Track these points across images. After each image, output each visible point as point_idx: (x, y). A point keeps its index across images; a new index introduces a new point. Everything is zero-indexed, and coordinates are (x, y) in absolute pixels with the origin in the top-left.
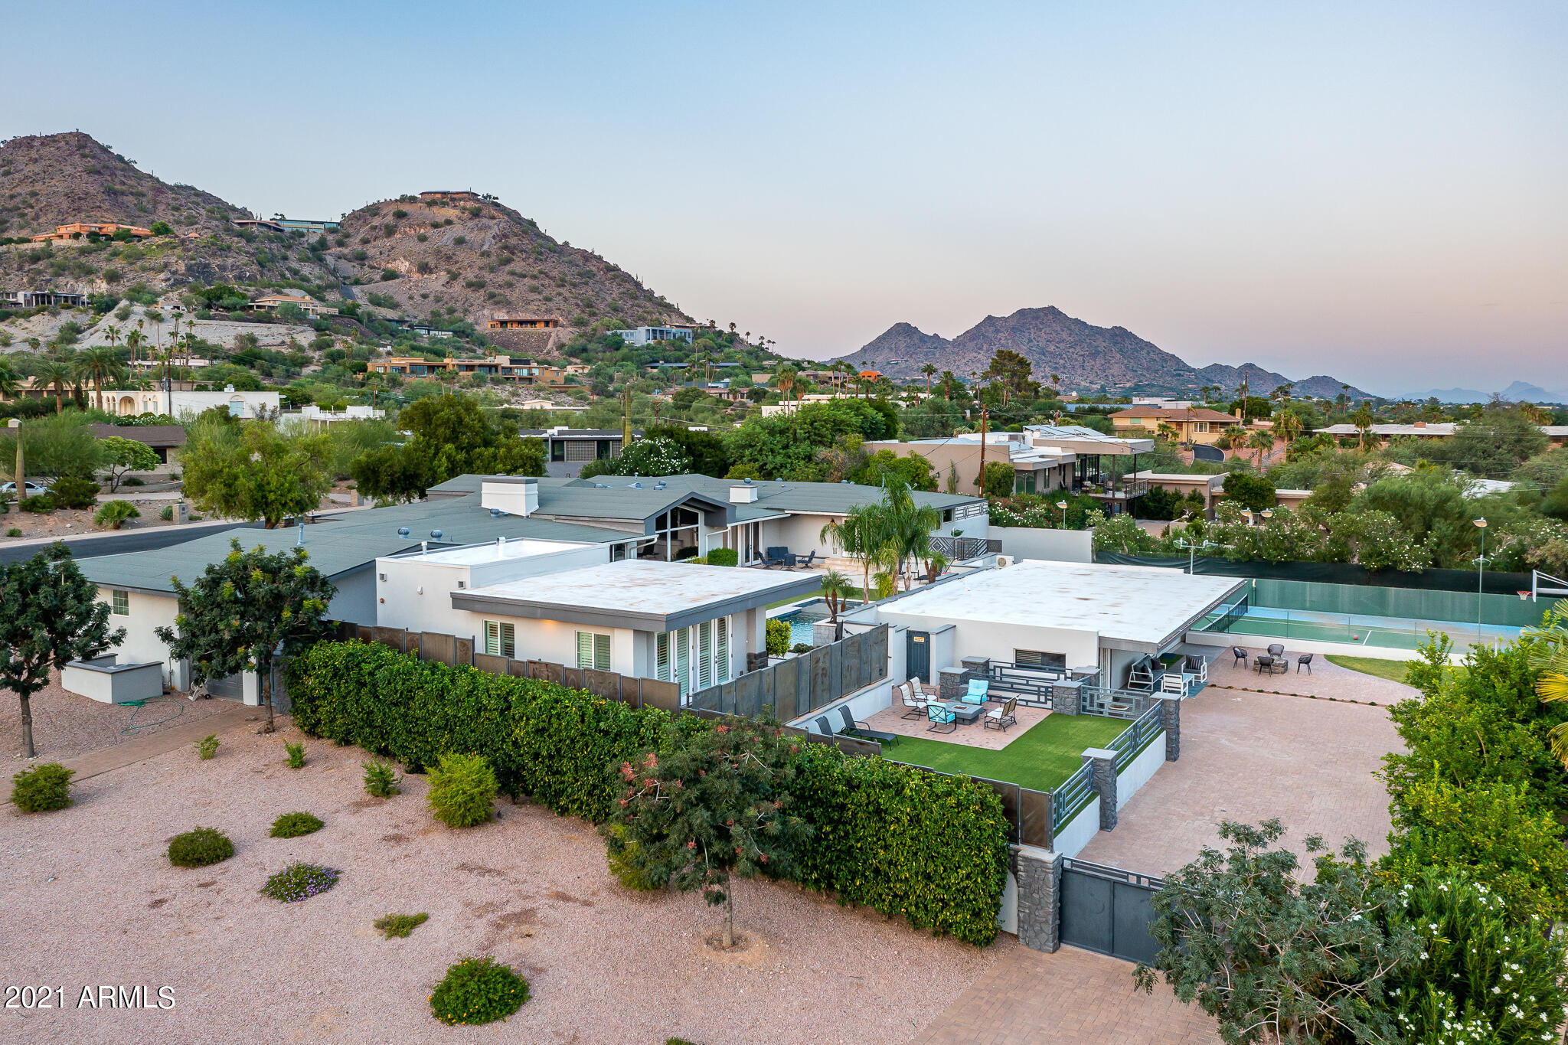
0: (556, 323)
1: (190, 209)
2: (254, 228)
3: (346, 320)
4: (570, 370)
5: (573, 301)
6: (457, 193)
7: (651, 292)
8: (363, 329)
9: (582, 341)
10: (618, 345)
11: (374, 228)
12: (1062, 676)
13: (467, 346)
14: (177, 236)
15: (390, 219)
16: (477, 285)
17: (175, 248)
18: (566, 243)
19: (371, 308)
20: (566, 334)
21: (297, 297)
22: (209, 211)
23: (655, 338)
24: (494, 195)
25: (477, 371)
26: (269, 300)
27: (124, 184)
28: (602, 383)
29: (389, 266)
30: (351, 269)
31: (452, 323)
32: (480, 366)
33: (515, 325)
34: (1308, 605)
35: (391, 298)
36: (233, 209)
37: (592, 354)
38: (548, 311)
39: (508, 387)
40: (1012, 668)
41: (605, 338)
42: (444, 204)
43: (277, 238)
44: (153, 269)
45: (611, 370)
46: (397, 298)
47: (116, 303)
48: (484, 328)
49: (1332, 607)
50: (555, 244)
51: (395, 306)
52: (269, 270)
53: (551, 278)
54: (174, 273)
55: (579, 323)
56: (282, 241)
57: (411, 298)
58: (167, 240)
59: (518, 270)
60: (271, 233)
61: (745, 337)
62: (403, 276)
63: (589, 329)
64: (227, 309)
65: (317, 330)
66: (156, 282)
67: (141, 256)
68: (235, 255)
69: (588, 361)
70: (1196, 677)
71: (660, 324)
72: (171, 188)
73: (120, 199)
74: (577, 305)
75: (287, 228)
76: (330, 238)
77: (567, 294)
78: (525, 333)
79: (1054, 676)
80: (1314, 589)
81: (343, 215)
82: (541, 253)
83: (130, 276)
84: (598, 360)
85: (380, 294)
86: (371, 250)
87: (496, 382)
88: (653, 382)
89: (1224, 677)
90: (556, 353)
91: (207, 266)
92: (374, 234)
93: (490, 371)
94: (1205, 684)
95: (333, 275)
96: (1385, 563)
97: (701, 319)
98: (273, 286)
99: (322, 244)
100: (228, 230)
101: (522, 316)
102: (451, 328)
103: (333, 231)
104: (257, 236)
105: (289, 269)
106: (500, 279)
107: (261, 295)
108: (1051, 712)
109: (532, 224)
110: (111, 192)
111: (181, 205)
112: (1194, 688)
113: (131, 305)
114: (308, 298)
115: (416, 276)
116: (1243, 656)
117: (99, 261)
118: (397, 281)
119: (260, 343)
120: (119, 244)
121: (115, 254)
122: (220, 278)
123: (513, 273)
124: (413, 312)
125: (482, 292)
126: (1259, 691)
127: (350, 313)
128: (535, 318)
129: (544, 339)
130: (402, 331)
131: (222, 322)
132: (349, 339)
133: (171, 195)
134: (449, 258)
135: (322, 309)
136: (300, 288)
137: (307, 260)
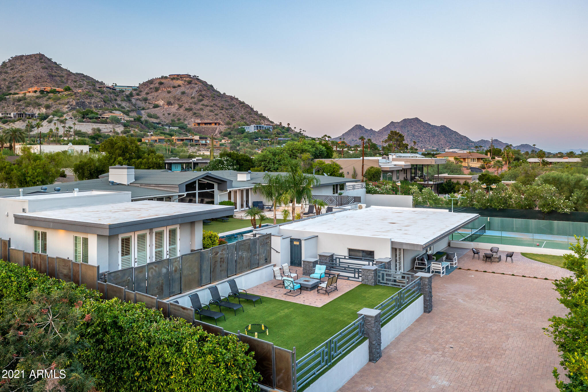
0: (219, 124)
1: (81, 82)
2: (105, 89)
3: (136, 123)
4: (223, 141)
5: (226, 115)
6: (183, 75)
7: (257, 112)
8: (143, 126)
9: (229, 130)
10: (243, 132)
11: (151, 88)
12: (371, 263)
13: (184, 133)
14: (73, 91)
15: (157, 85)
16: (189, 110)
17: (72, 96)
18: (224, 94)
19: (148, 119)
20: (223, 128)
21: (118, 114)
22: (88, 82)
23: (258, 129)
24: (197, 75)
25: (185, 141)
26: (107, 115)
27: (56, 72)
28: (234, 146)
29: (156, 103)
30: (141, 104)
31: (179, 124)
32: (186, 139)
33: (203, 125)
34: (515, 229)
35: (156, 115)
36: (98, 82)
37: (232, 135)
38: (217, 119)
39: (196, 148)
40: (345, 258)
41: (238, 129)
42: (178, 79)
43: (113, 92)
44: (63, 104)
45: (239, 142)
46: (158, 115)
47: (48, 116)
48: (191, 126)
49: (526, 230)
50: (220, 94)
51: (157, 118)
52: (108, 104)
53: (218, 107)
54: (71, 105)
55: (228, 124)
56: (115, 93)
57: (164, 115)
58: (69, 93)
59: (205, 104)
60: (111, 91)
61: (294, 129)
62: (161, 107)
63: (232, 126)
64: (90, 118)
65: (124, 126)
66: (64, 109)
67: (59, 99)
68: (95, 98)
69: (231, 138)
70: (451, 264)
71: (260, 124)
72: (74, 74)
73: (54, 78)
74: (228, 117)
75: (118, 89)
76: (134, 92)
77: (224, 113)
78: (207, 128)
79: (367, 263)
80: (518, 222)
81: (140, 84)
82: (214, 97)
83: (54, 106)
84: (235, 138)
85: (152, 113)
86: (149, 97)
87: (192, 145)
88: (255, 146)
89: (467, 264)
90: (219, 135)
91: (84, 102)
92: (151, 91)
93: (190, 141)
94: (456, 268)
95: (134, 106)
96: (551, 209)
97: (277, 122)
98: (109, 110)
99: (131, 95)
100: (95, 90)
101: (206, 121)
102: (178, 126)
103: (135, 90)
104: (105, 92)
105: (117, 104)
106: (198, 107)
107: (104, 113)
108: (360, 283)
109: (212, 86)
110: (51, 76)
111: (77, 80)
112: (448, 270)
113: (54, 117)
114: (122, 114)
115: (166, 107)
116: (477, 253)
117: (44, 101)
118: (159, 108)
119: (102, 132)
120: (51, 95)
121: (49, 98)
122: (89, 107)
123: (203, 105)
124: (164, 120)
125: (191, 112)
126: (484, 272)
127: (138, 120)
128: (211, 122)
129: (214, 130)
130: (159, 127)
131: (88, 124)
132: (136, 130)
133: (73, 77)
134: (179, 99)
135: (127, 118)
136: (119, 110)
137: (124, 100)
